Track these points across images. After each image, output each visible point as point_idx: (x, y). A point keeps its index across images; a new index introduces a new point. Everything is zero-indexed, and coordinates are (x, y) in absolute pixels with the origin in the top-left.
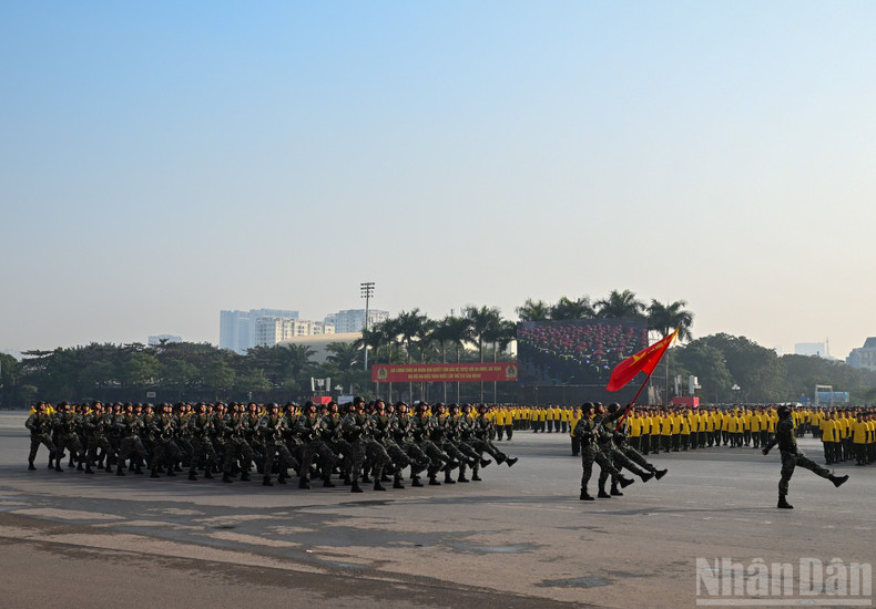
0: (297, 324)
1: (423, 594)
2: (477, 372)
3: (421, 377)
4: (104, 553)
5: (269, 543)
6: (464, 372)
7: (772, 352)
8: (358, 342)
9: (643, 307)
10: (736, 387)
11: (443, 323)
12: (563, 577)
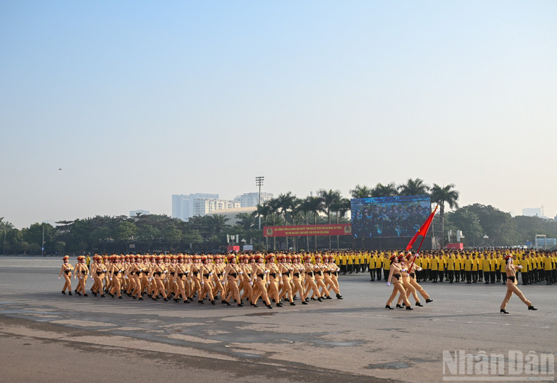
0: (218, 202)
1: (295, 374)
2: (327, 230)
3: (293, 233)
4: (105, 348)
5: (203, 341)
6: (319, 230)
7: (508, 215)
8: (255, 213)
9: (428, 188)
10: (486, 237)
11: (306, 201)
12: (381, 362)
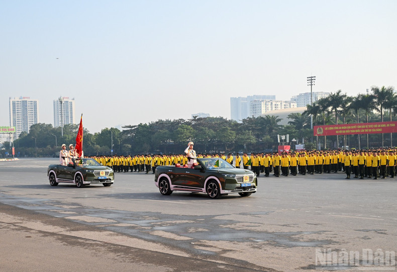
0: (274, 103)
2: (379, 128)
3: (344, 132)
6: (371, 128)
8: (306, 113)
11: (357, 99)
